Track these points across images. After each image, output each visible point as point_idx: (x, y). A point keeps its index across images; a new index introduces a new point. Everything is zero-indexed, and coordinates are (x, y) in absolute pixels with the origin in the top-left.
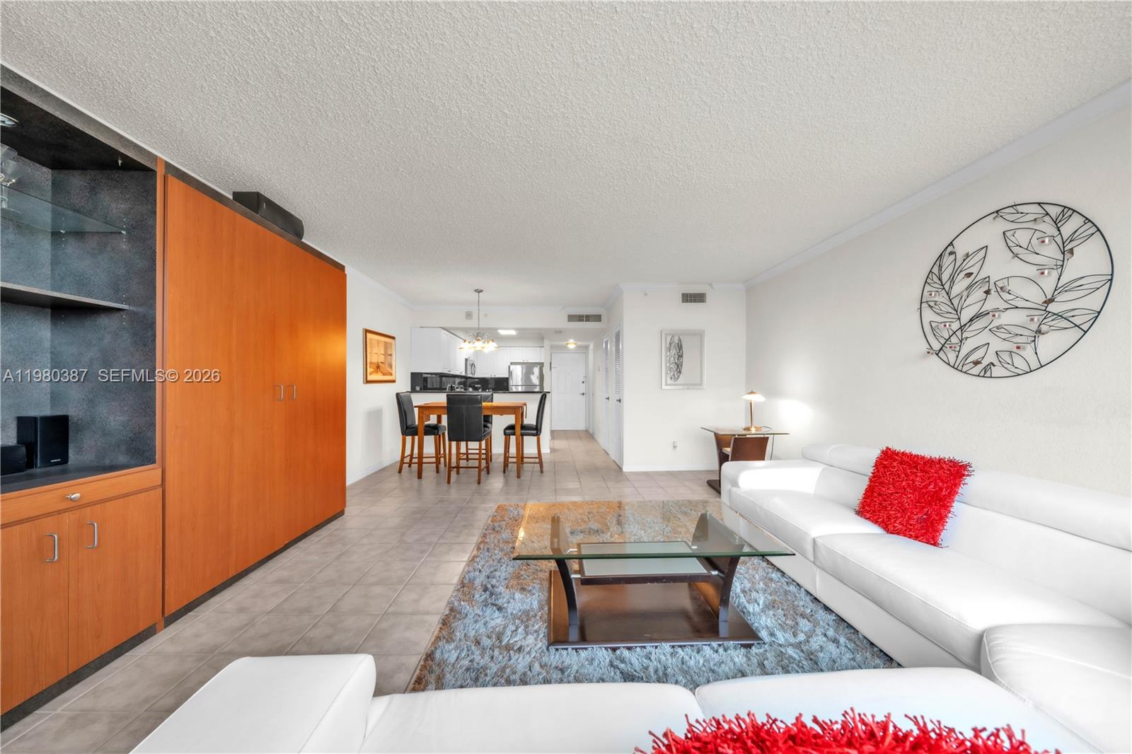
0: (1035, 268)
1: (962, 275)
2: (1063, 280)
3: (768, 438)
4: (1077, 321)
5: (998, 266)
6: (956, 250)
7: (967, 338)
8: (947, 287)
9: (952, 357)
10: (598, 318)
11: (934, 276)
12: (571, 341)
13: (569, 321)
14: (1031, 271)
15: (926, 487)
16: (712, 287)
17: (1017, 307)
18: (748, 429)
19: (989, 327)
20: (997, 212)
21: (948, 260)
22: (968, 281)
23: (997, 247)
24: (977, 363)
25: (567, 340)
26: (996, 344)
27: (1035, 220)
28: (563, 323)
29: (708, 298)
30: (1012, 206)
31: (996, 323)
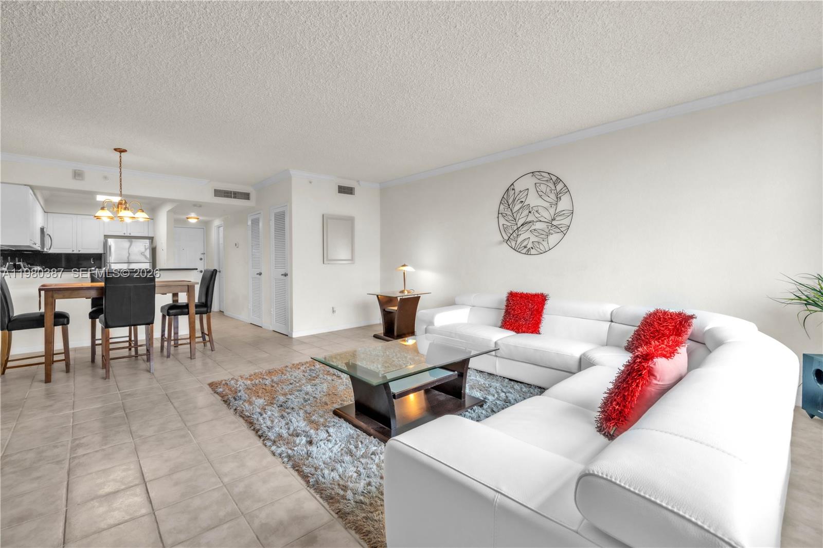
0: (549, 204)
1: (519, 201)
2: (557, 211)
3: (420, 297)
4: (562, 229)
5: (533, 200)
6: (515, 188)
7: (520, 234)
8: (511, 206)
9: (513, 244)
10: (246, 196)
11: (504, 200)
12: (193, 215)
13: (215, 196)
14: (546, 205)
15: (534, 307)
16: (359, 184)
17: (541, 221)
18: (402, 292)
19: (530, 230)
20: (533, 173)
21: (511, 192)
22: (521, 205)
23: (532, 191)
24: (525, 247)
25: (188, 214)
26: (533, 239)
27: (547, 181)
28: (208, 197)
29: (356, 191)
30: (539, 172)
31: (533, 227)
